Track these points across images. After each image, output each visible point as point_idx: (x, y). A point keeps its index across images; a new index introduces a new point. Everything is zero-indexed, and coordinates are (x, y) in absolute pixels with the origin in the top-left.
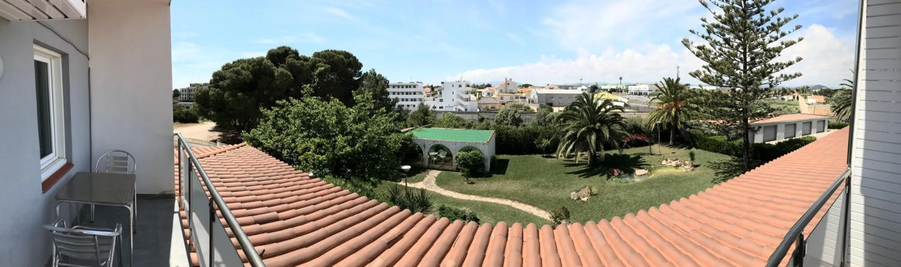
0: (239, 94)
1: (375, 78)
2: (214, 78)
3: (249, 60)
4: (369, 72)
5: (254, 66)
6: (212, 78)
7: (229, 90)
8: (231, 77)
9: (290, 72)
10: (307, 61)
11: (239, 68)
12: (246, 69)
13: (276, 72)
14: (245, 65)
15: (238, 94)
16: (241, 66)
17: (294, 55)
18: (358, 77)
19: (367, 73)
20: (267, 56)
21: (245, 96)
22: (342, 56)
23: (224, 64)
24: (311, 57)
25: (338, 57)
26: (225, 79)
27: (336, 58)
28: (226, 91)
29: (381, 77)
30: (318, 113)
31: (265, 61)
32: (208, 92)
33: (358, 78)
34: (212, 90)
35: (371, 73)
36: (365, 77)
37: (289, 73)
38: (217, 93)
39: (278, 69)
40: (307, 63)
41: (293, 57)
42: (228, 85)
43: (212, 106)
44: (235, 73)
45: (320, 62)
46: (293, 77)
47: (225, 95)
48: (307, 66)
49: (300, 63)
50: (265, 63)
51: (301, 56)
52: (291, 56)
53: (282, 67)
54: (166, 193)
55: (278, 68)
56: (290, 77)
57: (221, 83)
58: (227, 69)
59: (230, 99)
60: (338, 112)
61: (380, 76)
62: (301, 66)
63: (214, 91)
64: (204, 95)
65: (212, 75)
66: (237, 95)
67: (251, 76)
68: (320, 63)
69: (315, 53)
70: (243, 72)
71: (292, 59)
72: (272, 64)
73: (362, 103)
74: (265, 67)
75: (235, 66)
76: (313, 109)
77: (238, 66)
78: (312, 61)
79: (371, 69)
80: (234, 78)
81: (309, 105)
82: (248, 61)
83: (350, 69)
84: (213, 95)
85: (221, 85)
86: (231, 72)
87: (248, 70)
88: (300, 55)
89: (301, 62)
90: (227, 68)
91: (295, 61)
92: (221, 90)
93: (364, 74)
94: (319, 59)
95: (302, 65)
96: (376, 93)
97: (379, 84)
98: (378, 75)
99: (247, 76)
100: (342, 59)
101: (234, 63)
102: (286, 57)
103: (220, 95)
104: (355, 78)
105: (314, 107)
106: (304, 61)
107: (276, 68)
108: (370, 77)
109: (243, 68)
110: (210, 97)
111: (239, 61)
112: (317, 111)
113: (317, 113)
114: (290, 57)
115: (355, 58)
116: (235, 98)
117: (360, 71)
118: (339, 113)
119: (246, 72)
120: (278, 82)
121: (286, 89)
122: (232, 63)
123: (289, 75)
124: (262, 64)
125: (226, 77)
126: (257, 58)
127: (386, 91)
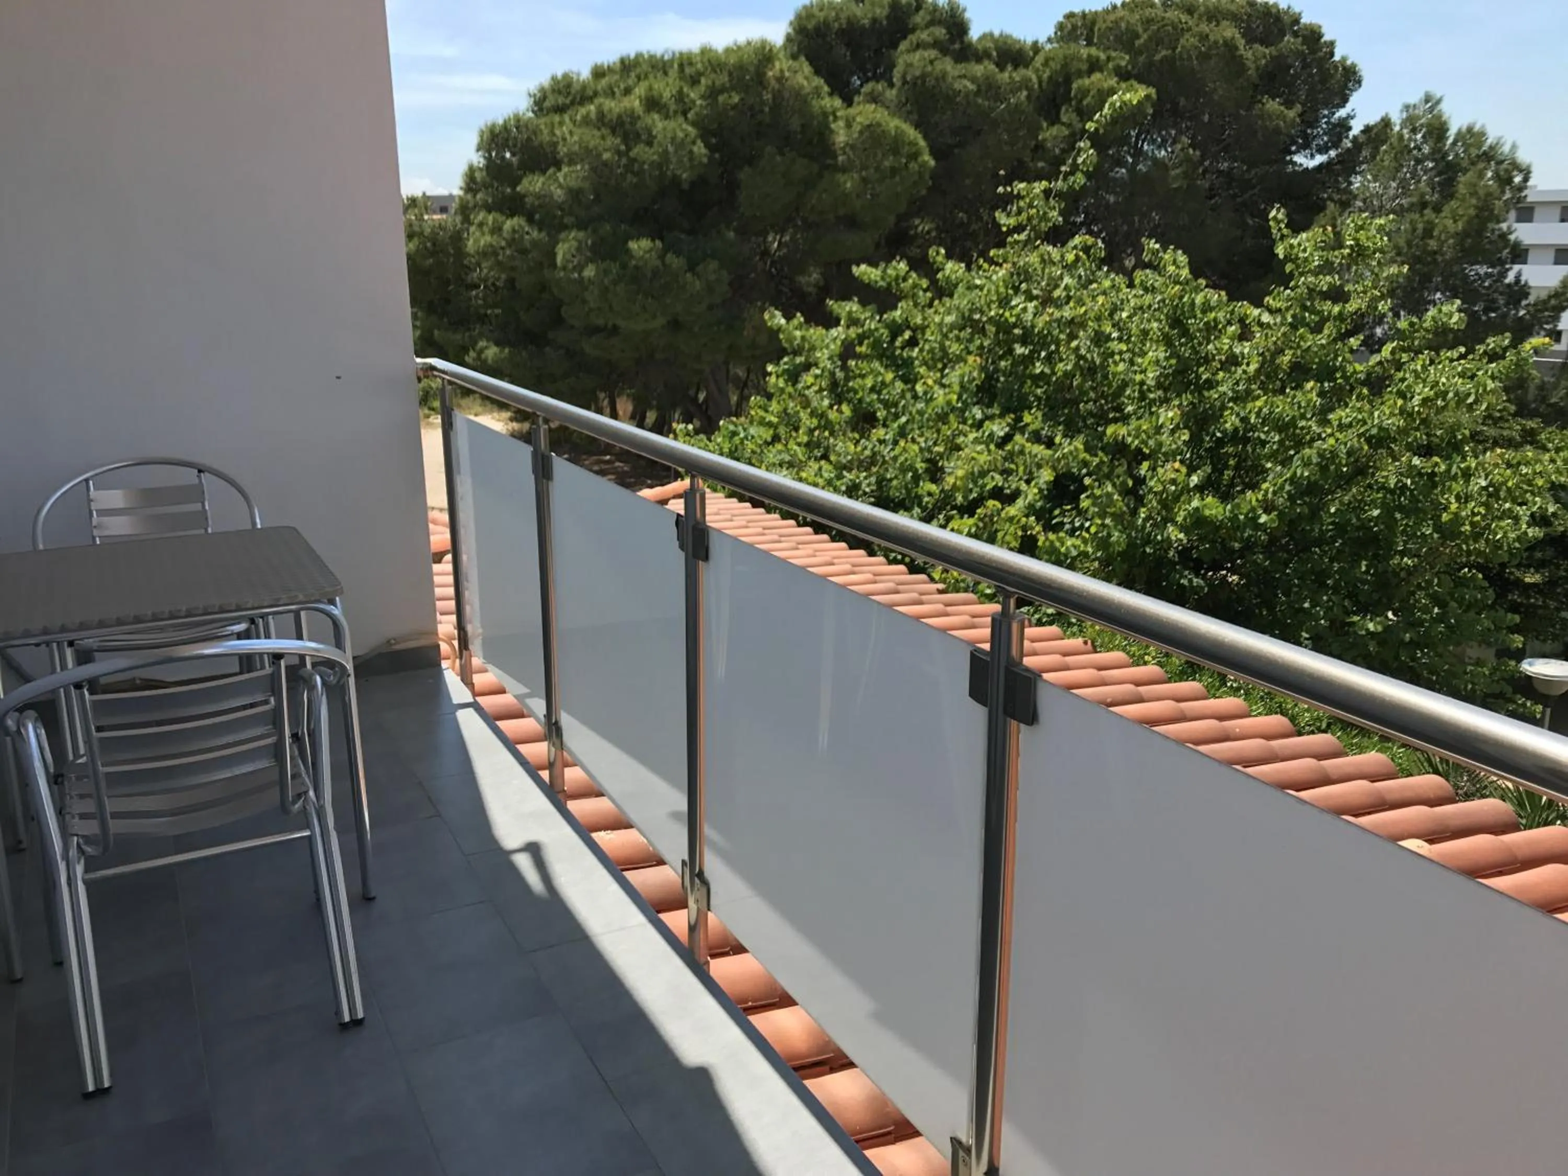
0: (640, 246)
1: (1438, 154)
2: (489, 159)
3: (684, 62)
4: (1396, 118)
5: (713, 93)
6: (478, 160)
7: (581, 225)
8: (588, 151)
9: (917, 126)
10: (1016, 67)
11: (634, 103)
12: (673, 107)
13: (838, 127)
14: (666, 88)
15: (633, 245)
16: (640, 90)
17: (940, 32)
18: (1322, 150)
19: (1386, 123)
20: (789, 39)
21: (670, 257)
22: (1229, 31)
23: (544, 79)
24: (1042, 39)
25: (1204, 38)
26: (558, 165)
27: (1188, 41)
28: (565, 227)
29: (1480, 144)
30: (1074, 326)
31: (782, 64)
32: (457, 238)
33: (1320, 159)
34: (481, 225)
35: (1411, 122)
36: (1365, 153)
37: (912, 133)
38: (511, 242)
39: (852, 111)
40: (1017, 76)
41: (936, 44)
42: (575, 194)
43: (483, 319)
44: (613, 132)
45: (1094, 66)
46: (934, 153)
47: (561, 252)
48: (1015, 90)
49: (973, 80)
50: (780, 79)
51: (984, 37)
52: (924, 36)
53: (874, 99)
54: (398, 647)
55: (849, 102)
56: (915, 156)
57: (533, 184)
58: (560, 110)
59: (589, 272)
60: (1177, 321)
61: (1472, 136)
62: (978, 93)
63: (497, 230)
64: (433, 254)
65: (474, 140)
66: (628, 251)
67: (700, 149)
68: (1097, 76)
69: (1070, 16)
70: (658, 124)
71: (932, 53)
72: (819, 81)
73: (1325, 282)
74: (778, 95)
75: (610, 93)
76: (1047, 300)
77: (627, 91)
78: (1046, 63)
79: (1415, 98)
80: (606, 156)
81: (1028, 279)
82: (681, 66)
83: (1273, 105)
84: (488, 253)
85: (538, 196)
86: (586, 121)
87: (685, 114)
88: (975, 34)
89: (978, 69)
90: (561, 100)
91: (947, 65)
92: (530, 220)
93: (1367, 130)
94: (1093, 51)
95: (988, 88)
96: (1433, 244)
97: (1462, 189)
98: (1459, 136)
99: (680, 145)
100: (1230, 46)
101: (599, 73)
102: (895, 46)
103: (524, 252)
104: (1299, 159)
105: (1057, 293)
106: (1001, 66)
107: (838, 102)
108: (1403, 151)
109: (653, 104)
110: (469, 269)
111: (627, 66)
112: (1067, 312)
113: (1071, 322)
114: (918, 46)
115: (1313, 36)
116: (615, 268)
117: (1342, 113)
118: (1185, 332)
119: (671, 124)
120: (849, 183)
121: (892, 219)
122: (585, 74)
123: (913, 144)
124: (760, 78)
125: (562, 150)
126: (728, 51)
127: (1503, 236)
